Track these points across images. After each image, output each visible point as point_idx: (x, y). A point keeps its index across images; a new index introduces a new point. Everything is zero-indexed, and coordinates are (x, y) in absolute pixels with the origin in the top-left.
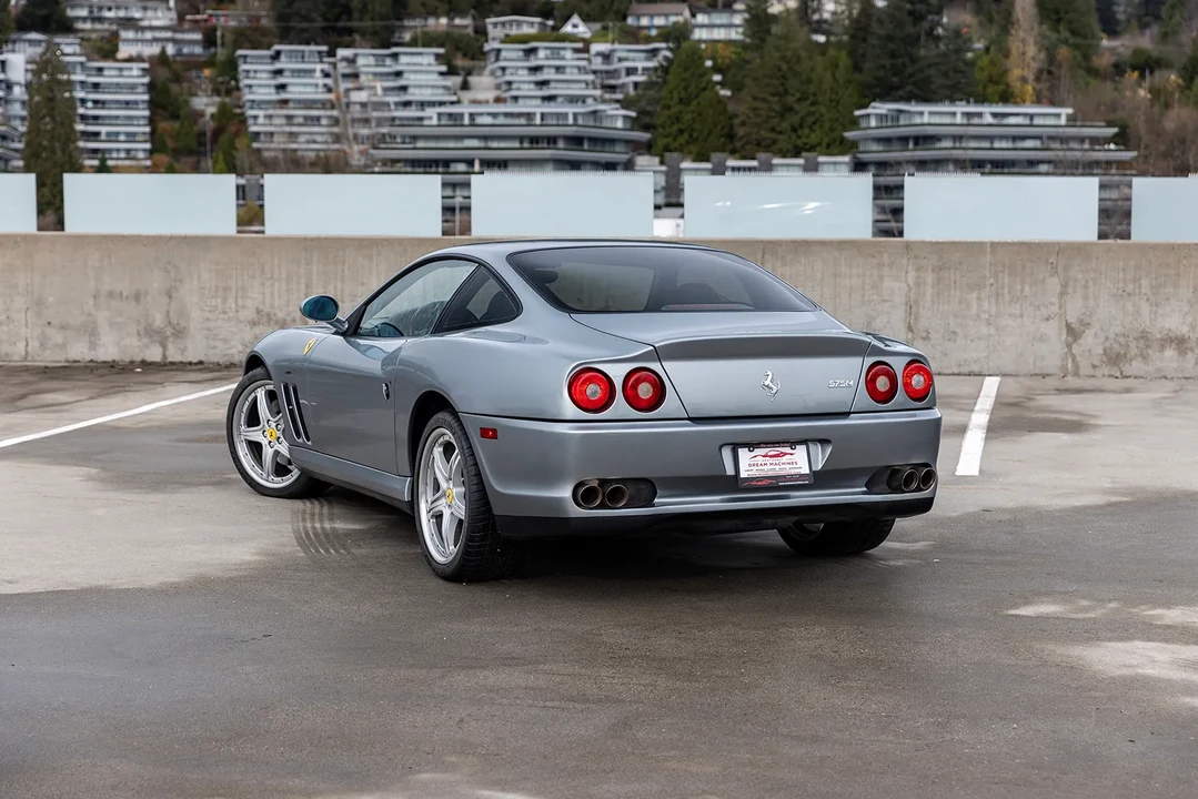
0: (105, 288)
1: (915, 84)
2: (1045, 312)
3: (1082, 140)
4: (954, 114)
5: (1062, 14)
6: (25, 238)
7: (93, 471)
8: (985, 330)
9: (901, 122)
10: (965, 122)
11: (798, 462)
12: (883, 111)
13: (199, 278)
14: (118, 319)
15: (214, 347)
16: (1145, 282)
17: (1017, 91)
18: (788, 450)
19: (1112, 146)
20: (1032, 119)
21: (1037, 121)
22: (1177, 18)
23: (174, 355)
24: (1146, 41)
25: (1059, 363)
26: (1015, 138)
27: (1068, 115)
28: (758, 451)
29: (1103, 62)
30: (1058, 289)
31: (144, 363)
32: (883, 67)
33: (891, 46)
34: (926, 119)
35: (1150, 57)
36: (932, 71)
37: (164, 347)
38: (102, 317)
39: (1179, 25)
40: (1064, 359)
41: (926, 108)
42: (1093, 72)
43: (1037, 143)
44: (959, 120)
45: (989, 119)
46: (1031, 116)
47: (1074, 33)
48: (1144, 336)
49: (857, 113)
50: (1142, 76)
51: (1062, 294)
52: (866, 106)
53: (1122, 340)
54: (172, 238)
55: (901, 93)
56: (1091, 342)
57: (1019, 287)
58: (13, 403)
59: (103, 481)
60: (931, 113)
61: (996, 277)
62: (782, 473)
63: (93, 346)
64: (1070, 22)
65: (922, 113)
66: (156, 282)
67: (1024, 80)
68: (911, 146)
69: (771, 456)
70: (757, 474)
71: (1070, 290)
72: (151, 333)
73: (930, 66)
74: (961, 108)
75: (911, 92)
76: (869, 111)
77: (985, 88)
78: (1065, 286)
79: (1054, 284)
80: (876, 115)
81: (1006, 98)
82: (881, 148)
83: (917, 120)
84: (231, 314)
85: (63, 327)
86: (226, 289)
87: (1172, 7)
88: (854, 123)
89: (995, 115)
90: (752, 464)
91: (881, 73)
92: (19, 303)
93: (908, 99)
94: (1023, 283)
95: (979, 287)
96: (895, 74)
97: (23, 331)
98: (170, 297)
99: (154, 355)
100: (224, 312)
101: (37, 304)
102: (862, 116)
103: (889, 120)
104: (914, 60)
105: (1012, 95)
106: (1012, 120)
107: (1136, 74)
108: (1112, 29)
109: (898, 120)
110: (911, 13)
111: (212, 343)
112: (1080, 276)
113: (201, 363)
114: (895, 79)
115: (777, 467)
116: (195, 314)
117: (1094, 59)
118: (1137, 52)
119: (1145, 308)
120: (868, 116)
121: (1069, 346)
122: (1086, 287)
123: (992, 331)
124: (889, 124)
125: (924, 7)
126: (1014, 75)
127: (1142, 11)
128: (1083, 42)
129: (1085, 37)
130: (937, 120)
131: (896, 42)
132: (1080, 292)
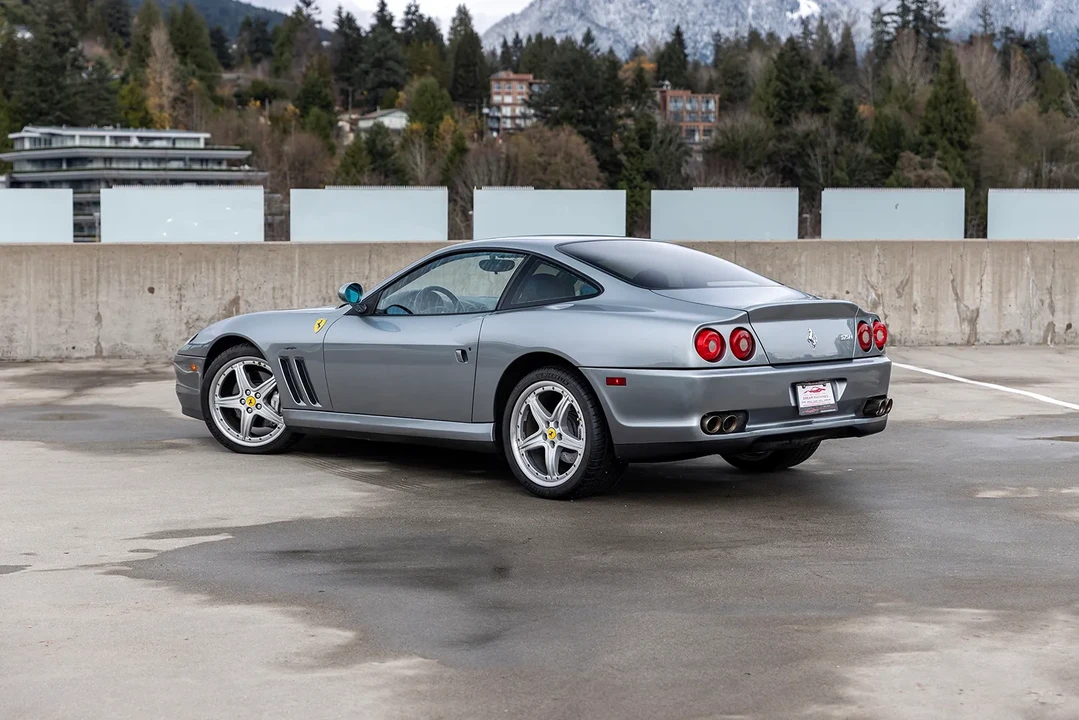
1: (62, 110)
3: (219, 161)
4: (103, 138)
5: (188, 49)
9: (54, 145)
10: (113, 145)
12: (36, 135)
17: (155, 119)
19: (247, 167)
20: (174, 144)
21: (179, 145)
22: (287, 55)
24: (260, 74)
26: (160, 160)
27: (206, 139)
29: (226, 92)
32: (33, 94)
33: (38, 74)
34: (77, 142)
35: (266, 89)
36: (78, 98)
39: (289, 61)
41: (77, 132)
42: (219, 101)
43: (180, 165)
44: (108, 143)
45: (135, 142)
46: (174, 140)
47: (199, 66)
49: (11, 136)
50: (263, 104)
52: (20, 130)
55: (50, 118)
60: (82, 137)
64: (195, 56)
65: (73, 137)
67: (161, 107)
68: (64, 167)
73: (75, 94)
74: (109, 132)
75: (58, 117)
76: (22, 134)
77: (126, 114)
80: (30, 138)
81: (146, 122)
82: (34, 169)
83: (69, 143)
87: (282, 45)
88: (8, 146)
89: (141, 139)
91: (31, 99)
93: (59, 123)
96: (43, 101)
102: (16, 139)
103: (43, 142)
104: (61, 88)
105: (151, 120)
106: (157, 144)
107: (258, 103)
108: (228, 67)
109: (50, 143)
110: (56, 45)
114: (44, 105)
117: (218, 89)
118: (256, 84)
120: (22, 138)
124: (43, 146)
125: (67, 40)
126: (152, 102)
127: (254, 47)
128: (209, 74)
129: (209, 70)
130: (87, 143)
131: (44, 71)
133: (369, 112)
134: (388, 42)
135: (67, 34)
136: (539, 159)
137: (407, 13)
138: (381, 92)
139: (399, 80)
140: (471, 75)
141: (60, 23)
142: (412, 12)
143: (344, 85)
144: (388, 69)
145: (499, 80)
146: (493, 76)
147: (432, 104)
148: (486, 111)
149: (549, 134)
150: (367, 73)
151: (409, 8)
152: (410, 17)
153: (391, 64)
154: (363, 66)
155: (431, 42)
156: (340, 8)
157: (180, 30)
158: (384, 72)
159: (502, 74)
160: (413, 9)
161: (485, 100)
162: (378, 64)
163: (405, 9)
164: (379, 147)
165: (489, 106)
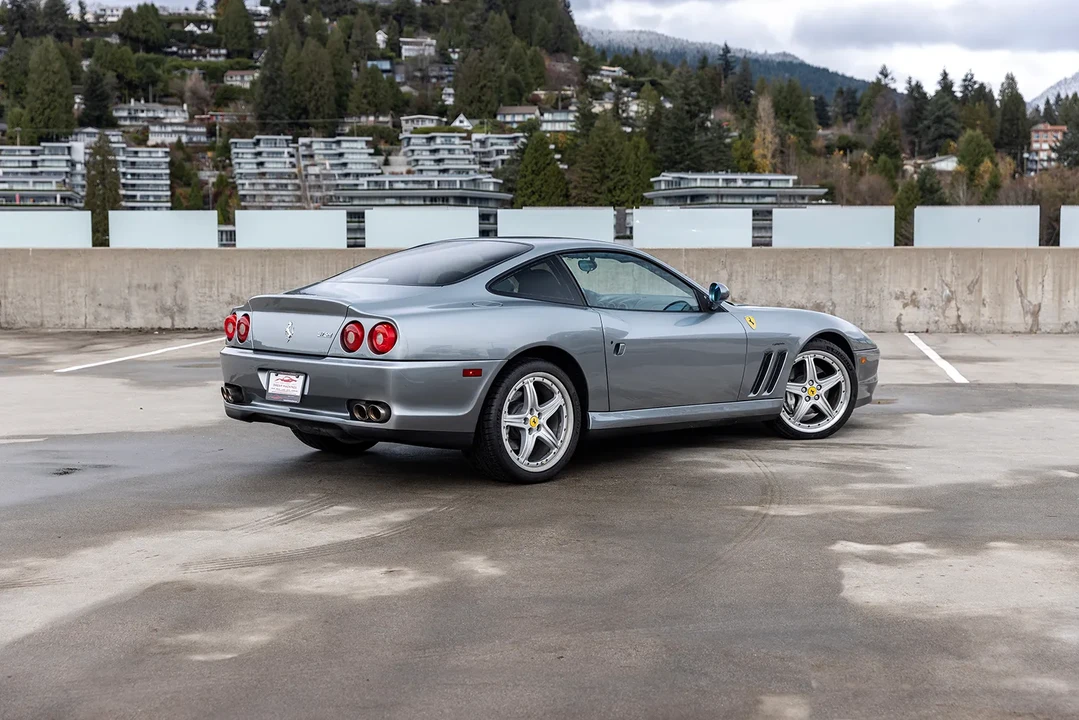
0: (135, 282)
1: (691, 160)
3: (803, 197)
4: (717, 180)
5: (791, 113)
6: (85, 251)
7: (126, 381)
9: (682, 186)
10: (725, 185)
12: (670, 179)
13: (194, 275)
14: (144, 302)
15: (204, 319)
16: (778, 272)
17: (759, 165)
19: (824, 201)
20: (770, 183)
21: (773, 185)
22: (868, 114)
23: (179, 324)
24: (848, 131)
26: (758, 196)
27: (794, 180)
29: (819, 144)
30: (726, 277)
31: (160, 330)
32: (670, 148)
33: (674, 134)
34: (698, 184)
35: (850, 142)
36: (702, 151)
37: (173, 318)
38: (133, 300)
39: (869, 120)
41: (699, 176)
42: (812, 152)
43: (774, 200)
44: (720, 184)
45: (740, 183)
46: (770, 181)
47: (799, 125)
49: (652, 180)
50: (845, 154)
51: (729, 281)
52: (658, 175)
54: (177, 250)
55: (682, 166)
57: (702, 276)
58: (78, 349)
59: (131, 385)
60: (701, 179)
61: (688, 270)
63: (128, 318)
64: (796, 118)
65: (696, 179)
66: (167, 278)
67: (764, 157)
68: (689, 202)
71: (734, 278)
72: (164, 310)
73: (701, 148)
74: (722, 176)
75: (688, 165)
76: (660, 178)
77: (738, 162)
78: (730, 275)
79: (723, 274)
80: (665, 181)
81: (752, 169)
82: (668, 204)
83: (693, 185)
84: (215, 298)
85: (109, 307)
86: (211, 282)
87: (865, 108)
88: (650, 186)
89: (744, 180)
91: (668, 152)
92: (81, 292)
93: (686, 170)
94: (705, 274)
96: (677, 154)
97: (84, 310)
98: (176, 287)
99: (167, 323)
100: (210, 297)
101: (92, 293)
102: (656, 182)
103: (674, 184)
104: (691, 144)
105: (756, 167)
106: (756, 184)
107: (842, 152)
108: (826, 125)
109: (680, 184)
110: (688, 112)
111: (203, 316)
112: (740, 269)
113: (196, 328)
114: (677, 157)
116: (192, 298)
117: (813, 142)
118: (842, 138)
119: (780, 288)
120: (660, 181)
122: (743, 276)
124: (674, 187)
125: (697, 108)
126: (757, 153)
127: (846, 110)
128: (805, 131)
129: (806, 128)
130: (706, 184)
131: (679, 131)
132: (740, 279)
133: (930, 158)
134: (947, 103)
135: (697, 104)
136: (1059, 193)
137: (965, 80)
138: (940, 142)
139: (955, 133)
140: (1015, 127)
141: (692, 96)
142: (968, 81)
143: (912, 137)
144: (946, 124)
145: (1037, 131)
146: (1035, 128)
147: (977, 151)
148: (1026, 155)
149: (1068, 173)
150: (929, 128)
151: (967, 76)
152: (967, 83)
153: (948, 120)
154: (926, 122)
155: (982, 102)
156: (910, 78)
157: (785, 98)
158: (943, 126)
159: (1041, 126)
160: (969, 77)
161: (1026, 147)
162: (939, 120)
163: (963, 77)
164: (928, 185)
165: (1029, 152)
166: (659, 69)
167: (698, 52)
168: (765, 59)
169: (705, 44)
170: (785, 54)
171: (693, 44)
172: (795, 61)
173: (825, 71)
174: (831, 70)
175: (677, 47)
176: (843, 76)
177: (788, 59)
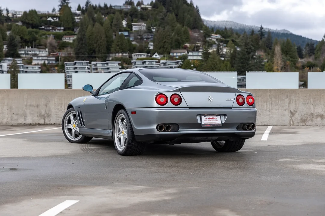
0: (29, 104)
2: (285, 108)
5: (288, 52)
6: (7, 90)
7: (25, 139)
8: (268, 113)
11: (218, 120)
12: (240, 78)
13: (54, 101)
14: (32, 112)
15: (58, 120)
16: (311, 100)
18: (215, 117)
19: (302, 87)
22: (319, 53)
23: (47, 122)
24: (311, 60)
25: (288, 122)
28: (207, 117)
29: (299, 65)
30: (288, 102)
31: (39, 124)
32: (240, 66)
33: (241, 60)
35: (312, 64)
37: (44, 119)
38: (28, 112)
39: (320, 55)
40: (290, 121)
42: (297, 68)
47: (291, 57)
48: (312, 115)
50: (310, 69)
51: (289, 103)
53: (306, 116)
54: (47, 90)
56: (297, 116)
57: (277, 101)
58: (3, 130)
59: (28, 141)
61: (271, 99)
62: (214, 123)
63: (25, 119)
64: (290, 54)
66: (42, 102)
67: (277, 70)
69: (210, 119)
70: (207, 123)
71: (291, 102)
72: (41, 116)
73: (252, 66)
78: (290, 101)
79: (287, 100)
84: (63, 111)
85: (17, 114)
86: (62, 104)
87: (318, 51)
90: (205, 121)
91: (239, 68)
92: (5, 108)
94: (278, 100)
95: (267, 101)
96: (242, 68)
97: (6, 116)
98: (46, 106)
99: (42, 122)
100: (61, 110)
101: (10, 108)
104: (248, 64)
107: (308, 68)
108: (301, 57)
110: (247, 52)
111: (57, 118)
112: (294, 98)
113: (54, 124)
114: (243, 69)
115: (212, 122)
116: (53, 110)
117: (297, 64)
118: (308, 62)
119: (312, 107)
121: (291, 117)
122: (296, 101)
123: (270, 113)
125: (250, 50)
126: (275, 68)
127: (310, 52)
128: (294, 60)
129: (294, 58)
131: (243, 59)
132: (294, 103)
135: (250, 48)
141: (248, 45)
157: (285, 47)
166: (235, 35)
167: (250, 29)
168: (276, 32)
169: (252, 26)
170: (284, 30)
171: (248, 26)
172: (288, 33)
173: (301, 37)
174: (303, 36)
175: (241, 27)
176: (308, 39)
177: (286, 32)
